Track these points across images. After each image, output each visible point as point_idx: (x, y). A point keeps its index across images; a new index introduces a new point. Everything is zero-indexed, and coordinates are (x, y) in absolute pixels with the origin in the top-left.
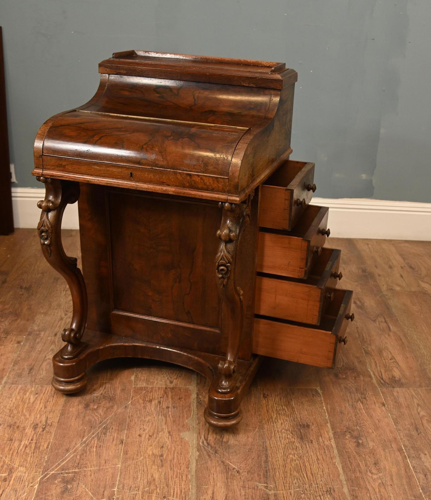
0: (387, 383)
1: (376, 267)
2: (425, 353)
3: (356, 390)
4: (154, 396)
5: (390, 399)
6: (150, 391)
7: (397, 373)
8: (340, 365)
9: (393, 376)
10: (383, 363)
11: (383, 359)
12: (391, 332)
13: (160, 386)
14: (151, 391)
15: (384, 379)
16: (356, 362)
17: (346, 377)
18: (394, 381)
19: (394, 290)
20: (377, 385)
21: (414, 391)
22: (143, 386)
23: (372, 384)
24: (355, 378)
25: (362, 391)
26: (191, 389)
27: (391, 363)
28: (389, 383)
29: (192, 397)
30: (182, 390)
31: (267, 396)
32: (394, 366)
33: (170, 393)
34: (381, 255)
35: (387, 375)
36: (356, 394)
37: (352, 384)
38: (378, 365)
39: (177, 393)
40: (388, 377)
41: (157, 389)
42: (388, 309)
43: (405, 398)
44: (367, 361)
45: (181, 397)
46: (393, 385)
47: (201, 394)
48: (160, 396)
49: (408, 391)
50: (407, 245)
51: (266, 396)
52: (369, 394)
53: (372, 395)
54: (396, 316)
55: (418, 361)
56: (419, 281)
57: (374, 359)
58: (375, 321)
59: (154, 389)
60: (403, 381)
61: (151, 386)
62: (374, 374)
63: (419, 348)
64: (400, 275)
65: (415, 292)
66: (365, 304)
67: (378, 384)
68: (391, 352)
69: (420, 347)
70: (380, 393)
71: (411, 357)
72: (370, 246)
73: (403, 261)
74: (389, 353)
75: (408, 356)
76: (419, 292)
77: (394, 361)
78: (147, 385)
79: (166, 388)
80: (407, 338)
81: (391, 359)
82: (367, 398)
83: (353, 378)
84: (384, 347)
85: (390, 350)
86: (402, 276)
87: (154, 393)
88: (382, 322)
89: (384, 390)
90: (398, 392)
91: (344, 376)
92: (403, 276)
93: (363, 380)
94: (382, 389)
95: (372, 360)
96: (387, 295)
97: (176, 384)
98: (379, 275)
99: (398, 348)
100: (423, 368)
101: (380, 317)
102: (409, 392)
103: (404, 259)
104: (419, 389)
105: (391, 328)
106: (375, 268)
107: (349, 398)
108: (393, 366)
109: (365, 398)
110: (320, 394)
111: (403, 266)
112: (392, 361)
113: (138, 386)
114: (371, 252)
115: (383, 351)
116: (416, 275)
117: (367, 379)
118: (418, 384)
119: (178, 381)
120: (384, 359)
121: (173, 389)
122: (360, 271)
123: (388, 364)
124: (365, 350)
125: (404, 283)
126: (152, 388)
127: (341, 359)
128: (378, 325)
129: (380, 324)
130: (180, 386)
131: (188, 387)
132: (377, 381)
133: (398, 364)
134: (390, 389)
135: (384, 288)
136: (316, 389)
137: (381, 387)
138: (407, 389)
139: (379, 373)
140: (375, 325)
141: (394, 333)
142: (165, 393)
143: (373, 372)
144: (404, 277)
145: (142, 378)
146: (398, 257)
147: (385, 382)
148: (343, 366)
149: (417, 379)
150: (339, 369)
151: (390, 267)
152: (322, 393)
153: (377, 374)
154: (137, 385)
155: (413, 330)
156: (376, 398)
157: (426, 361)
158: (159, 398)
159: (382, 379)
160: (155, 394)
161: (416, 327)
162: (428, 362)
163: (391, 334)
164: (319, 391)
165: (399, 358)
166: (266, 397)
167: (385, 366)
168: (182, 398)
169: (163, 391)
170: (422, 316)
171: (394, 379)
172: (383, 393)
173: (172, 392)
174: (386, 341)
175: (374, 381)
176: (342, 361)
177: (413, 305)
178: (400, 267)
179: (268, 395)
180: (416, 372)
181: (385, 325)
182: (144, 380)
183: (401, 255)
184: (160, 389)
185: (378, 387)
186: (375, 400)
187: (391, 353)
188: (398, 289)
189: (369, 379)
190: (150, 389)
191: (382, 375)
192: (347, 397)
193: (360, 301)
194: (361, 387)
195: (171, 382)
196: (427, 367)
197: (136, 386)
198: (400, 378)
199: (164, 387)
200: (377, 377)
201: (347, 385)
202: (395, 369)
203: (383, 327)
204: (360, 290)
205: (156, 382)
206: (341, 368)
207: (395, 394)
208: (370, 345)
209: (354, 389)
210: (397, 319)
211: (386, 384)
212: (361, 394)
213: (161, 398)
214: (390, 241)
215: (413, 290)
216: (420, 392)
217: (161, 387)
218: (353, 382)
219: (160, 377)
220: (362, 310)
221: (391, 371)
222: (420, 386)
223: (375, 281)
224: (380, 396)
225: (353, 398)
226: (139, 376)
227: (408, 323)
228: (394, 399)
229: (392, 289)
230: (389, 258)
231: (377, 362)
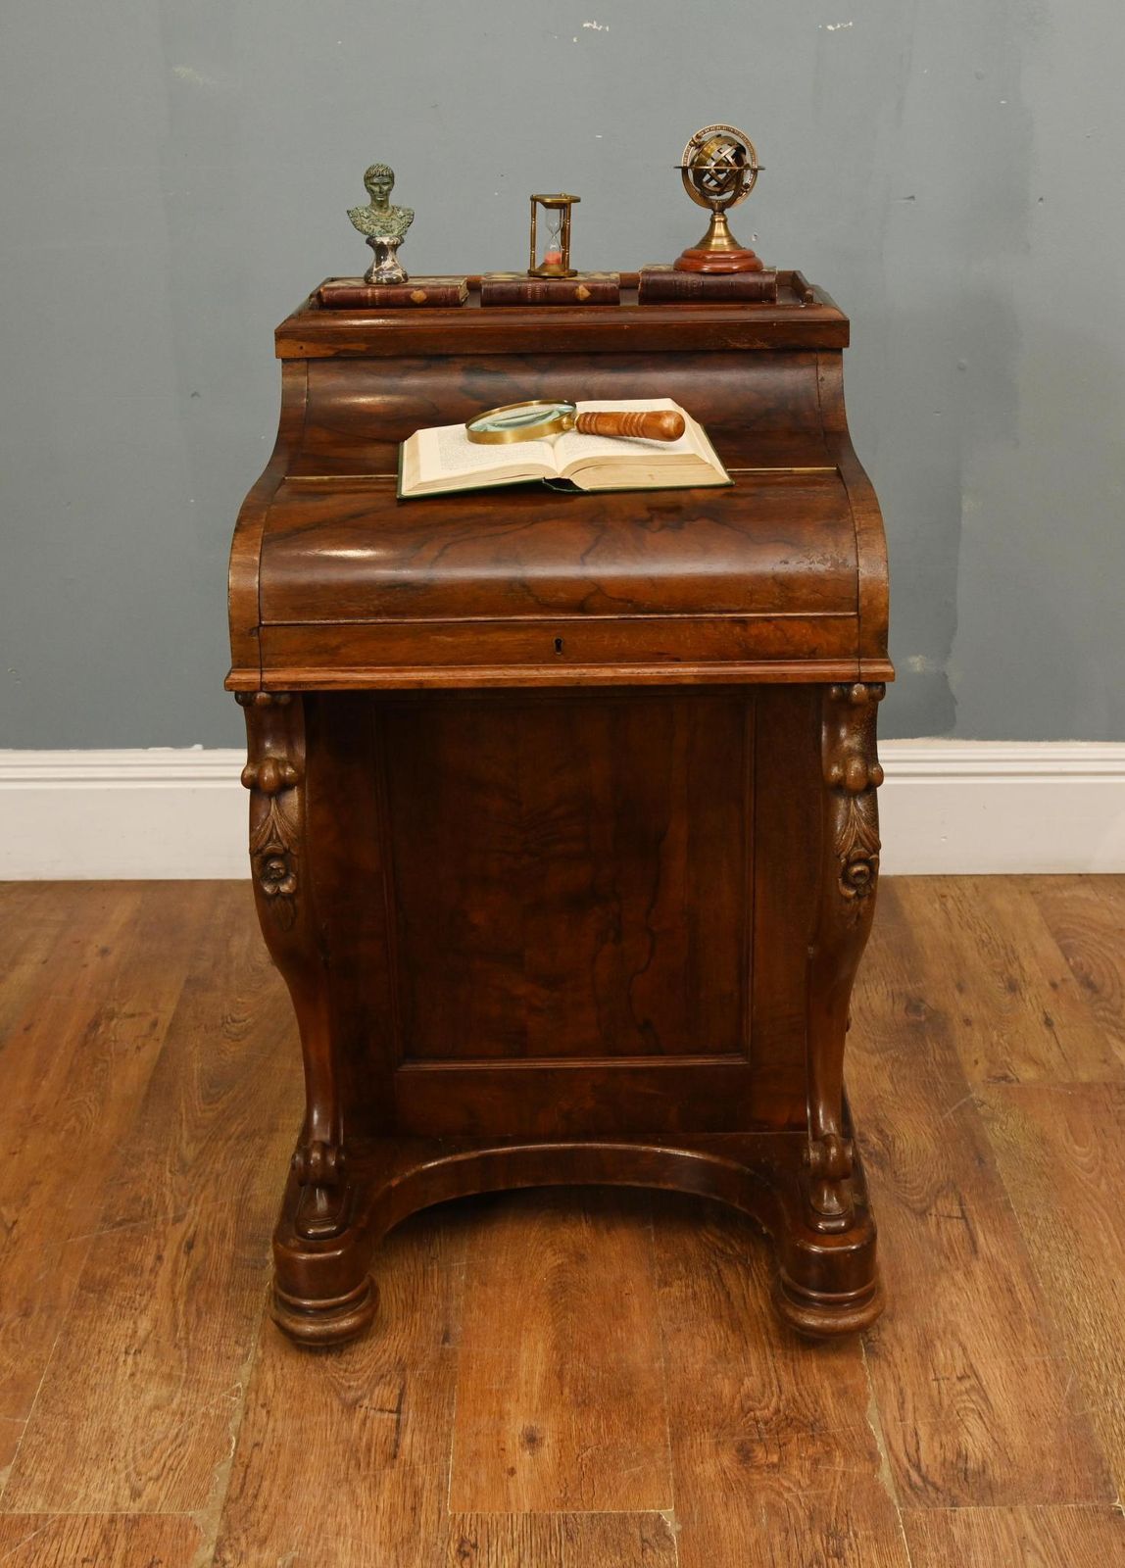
0: (934, 1485)
1: (961, 989)
2: (1096, 1345)
3: (811, 1518)
4: (60, 1556)
5: (933, 1554)
6: (51, 1533)
7: (975, 1441)
8: (767, 1407)
9: (959, 1455)
10: (930, 1397)
11: (932, 1376)
12: (977, 1259)
13: (93, 1513)
14: (56, 1534)
15: (924, 1469)
16: (829, 1391)
17: (780, 1459)
18: (962, 1476)
19: (1011, 1081)
20: (891, 1494)
21: (1034, 1516)
22: (32, 1512)
23: (876, 1487)
24: (816, 1462)
25: (833, 1524)
26: (199, 1523)
27: (960, 1393)
28: (940, 1483)
29: (196, 1557)
30: (167, 1528)
31: (473, 1552)
32: (972, 1406)
33: (122, 1542)
34: (984, 936)
35: (937, 1450)
36: (808, 1537)
37: (800, 1493)
38: (909, 1406)
39: (147, 1542)
40: (940, 1459)
41: (80, 1521)
42: (981, 1161)
43: (995, 1549)
44: (870, 1389)
45: (156, 1559)
46: (956, 1491)
47: (231, 1546)
48: (83, 1555)
49: (1010, 1517)
50: (1083, 892)
51: (467, 1548)
52: (856, 1535)
53: (867, 1538)
54: (1003, 1191)
55: (1063, 1381)
56: (1109, 1037)
57: (897, 1379)
58: (922, 1214)
59: (68, 1525)
60: (997, 1472)
61: (61, 1512)
62: (890, 1447)
63: (1076, 1325)
64: (1040, 1015)
65: (1089, 1086)
66: (898, 1142)
67: (899, 1488)
68: (969, 1347)
69: (1081, 1321)
70: (898, 1532)
71: (1041, 1367)
72: (950, 904)
73: (1063, 960)
74: (958, 1351)
75: (1030, 1361)
76: (1105, 1084)
77: (972, 1387)
78: (46, 1507)
79: (112, 1520)
80: (1036, 1283)
81: (960, 1379)
82: (847, 1553)
83: (808, 1464)
84: (941, 1325)
85: (962, 1338)
86: (1048, 1023)
87: (64, 1543)
88: (950, 1217)
89: (919, 1514)
90: (968, 1526)
91: (775, 1458)
92: (1055, 1019)
93: (844, 1473)
94: (910, 1510)
95: (891, 1386)
96: (983, 1103)
97: (152, 1503)
98: (968, 1022)
99: (997, 1326)
100: (1078, 1414)
101: (947, 1197)
102: (1013, 1527)
103: (1066, 951)
104: (1052, 1511)
105: (981, 1239)
106: (957, 994)
107: (777, 1554)
108: (965, 1408)
109: (839, 1555)
110: (669, 1538)
111: (1058, 979)
112: (967, 1384)
113: (15, 1511)
114: (950, 929)
115: (938, 1344)
116: (1101, 1013)
117: (858, 1469)
118: (1053, 1485)
119: (161, 1489)
120: (937, 1379)
121: (135, 1522)
122: (900, 1007)
123: (946, 1402)
124: (870, 1340)
125: (1055, 1048)
126: (62, 1520)
127: (775, 1382)
128: (933, 1230)
129: (942, 1226)
130: (164, 1512)
131: (190, 1514)
132: (895, 1478)
133: (986, 1399)
134: (941, 1509)
135: (976, 1075)
136: (660, 1516)
137: (906, 1502)
138: (1004, 1509)
139: (909, 1438)
140: (923, 1229)
141: (990, 1262)
142: (106, 1538)
143: (887, 1436)
144: (1056, 1028)
145: (38, 1477)
146: (1047, 946)
147: (924, 1479)
148: (777, 1411)
149: (1052, 1464)
150: (761, 1425)
151: (1013, 987)
152: (678, 1533)
153: (898, 1445)
154: (13, 1506)
155: (1062, 1248)
156: (880, 1553)
157: (1093, 1383)
158: (79, 1561)
159: (918, 1468)
160: (69, 1545)
161: (1076, 1233)
162: (1102, 1387)
163: (978, 1267)
164: (669, 1525)
165: (994, 1372)
166: (466, 1555)
167: (936, 1409)
168: (161, 1562)
169: (97, 1531)
170: (1104, 1186)
171: (961, 1465)
172: (912, 1528)
173: (129, 1538)
174: (955, 1299)
175: (885, 1475)
176: (775, 1389)
177: (1076, 1142)
178: (1047, 984)
179: (475, 1546)
180: (1051, 1433)
181: (961, 1226)
182: (41, 1485)
183: (1058, 934)
184: (91, 1521)
185: (896, 1502)
186: (875, 1561)
187: (964, 1349)
188: (1028, 1073)
189: (869, 1467)
190: (55, 1525)
191: (918, 1450)
192: (771, 1551)
193: (881, 1132)
194: (829, 1504)
195: (136, 1494)
196: (1094, 1409)
197: (7, 1512)
198: (984, 1462)
199: (107, 1514)
200: (897, 1460)
201: (780, 1494)
202: (972, 1422)
203: (949, 1240)
204: (887, 1086)
205: (81, 1496)
206: (766, 1423)
207: (958, 1532)
208: (891, 1320)
209: (801, 1514)
210: (1007, 1202)
211: (930, 1488)
212: (827, 1537)
213: (84, 1561)
214: (1026, 879)
215: (1084, 1077)
216: (1055, 1520)
217: (96, 1515)
218: (805, 1482)
219: (100, 1473)
220: (882, 1168)
221: (955, 1428)
222: (1060, 1495)
223: (950, 1047)
224: (900, 1541)
225: (794, 1556)
226: (27, 1467)
227: (1046, 1219)
228: (952, 1554)
229: (1005, 1078)
230: (1013, 952)
231: (909, 1392)
